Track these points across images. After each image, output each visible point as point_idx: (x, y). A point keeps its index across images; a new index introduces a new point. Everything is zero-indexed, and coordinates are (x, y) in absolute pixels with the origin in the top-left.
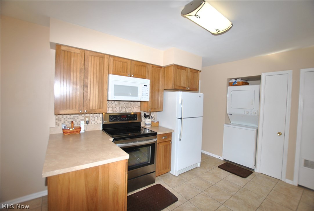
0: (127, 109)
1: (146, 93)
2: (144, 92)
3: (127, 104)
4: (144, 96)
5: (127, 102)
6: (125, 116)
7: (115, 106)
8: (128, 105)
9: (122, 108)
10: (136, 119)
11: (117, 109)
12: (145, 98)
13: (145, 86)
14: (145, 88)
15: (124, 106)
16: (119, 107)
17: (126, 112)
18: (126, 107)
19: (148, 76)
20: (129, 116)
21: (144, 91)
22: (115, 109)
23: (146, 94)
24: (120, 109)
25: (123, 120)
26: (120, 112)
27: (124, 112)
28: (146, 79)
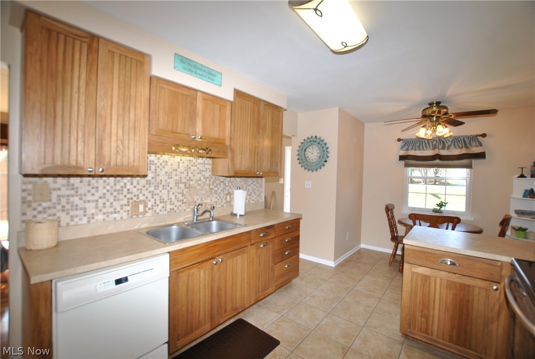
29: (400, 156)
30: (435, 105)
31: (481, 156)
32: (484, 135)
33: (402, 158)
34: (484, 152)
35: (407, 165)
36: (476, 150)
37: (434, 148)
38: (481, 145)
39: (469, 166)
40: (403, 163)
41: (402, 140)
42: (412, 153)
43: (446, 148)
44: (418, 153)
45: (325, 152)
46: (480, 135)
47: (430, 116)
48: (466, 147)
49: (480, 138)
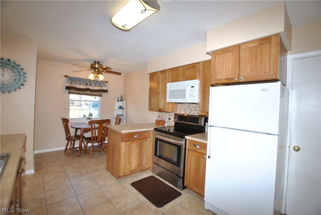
0: (195, 112)
1: (193, 94)
2: (191, 94)
3: (195, 106)
4: (192, 98)
5: (195, 105)
6: (189, 118)
7: (185, 108)
8: (196, 108)
9: (191, 110)
10: (197, 122)
11: (187, 111)
12: (192, 100)
13: (192, 87)
14: (192, 89)
15: (193, 109)
16: (189, 110)
17: (194, 115)
18: (194, 110)
19: (198, 76)
20: (192, 119)
21: (191, 92)
22: (186, 111)
23: (193, 96)
24: (190, 111)
25: (186, 121)
26: (189, 114)
27: (192, 115)
28: (196, 79)
29: (66, 87)
30: (97, 63)
31: (106, 91)
32: (107, 82)
33: (67, 88)
34: (107, 90)
35: (70, 93)
36: (104, 88)
37: (87, 84)
38: (106, 86)
39: (100, 96)
40: (67, 91)
41: (68, 77)
42: (74, 85)
43: (92, 85)
44: (78, 86)
45: (22, 77)
46: (106, 82)
47: (95, 68)
48: (101, 87)
49: (106, 83)
